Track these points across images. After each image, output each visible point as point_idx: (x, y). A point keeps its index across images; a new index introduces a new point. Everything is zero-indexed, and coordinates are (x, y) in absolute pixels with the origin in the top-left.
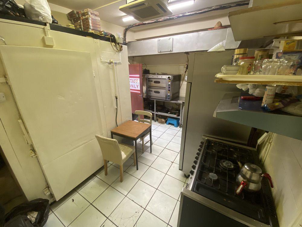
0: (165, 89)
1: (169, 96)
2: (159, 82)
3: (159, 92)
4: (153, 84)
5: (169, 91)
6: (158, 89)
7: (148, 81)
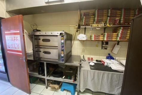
0: (57, 49)
1: (62, 57)
2: (49, 41)
3: (49, 53)
4: (41, 43)
5: (63, 50)
6: (48, 48)
7: (35, 39)
